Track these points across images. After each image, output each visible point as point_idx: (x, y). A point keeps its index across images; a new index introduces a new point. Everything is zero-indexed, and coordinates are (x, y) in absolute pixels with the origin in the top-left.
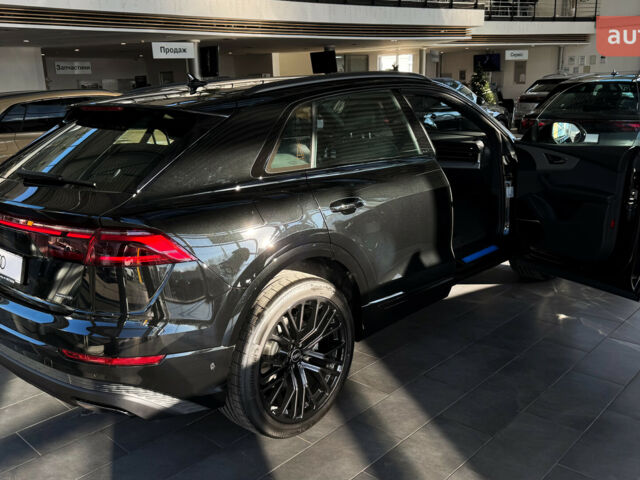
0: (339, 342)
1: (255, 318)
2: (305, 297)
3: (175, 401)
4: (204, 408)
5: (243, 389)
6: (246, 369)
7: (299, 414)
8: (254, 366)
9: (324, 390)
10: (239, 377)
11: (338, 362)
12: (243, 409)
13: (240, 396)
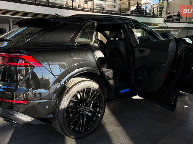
0: (100, 105)
1: (66, 92)
2: (86, 86)
3: (32, 119)
4: (43, 123)
5: (59, 118)
6: (61, 110)
7: (82, 130)
8: (64, 109)
9: (93, 123)
10: (58, 113)
11: (99, 113)
12: (59, 125)
13: (58, 120)
